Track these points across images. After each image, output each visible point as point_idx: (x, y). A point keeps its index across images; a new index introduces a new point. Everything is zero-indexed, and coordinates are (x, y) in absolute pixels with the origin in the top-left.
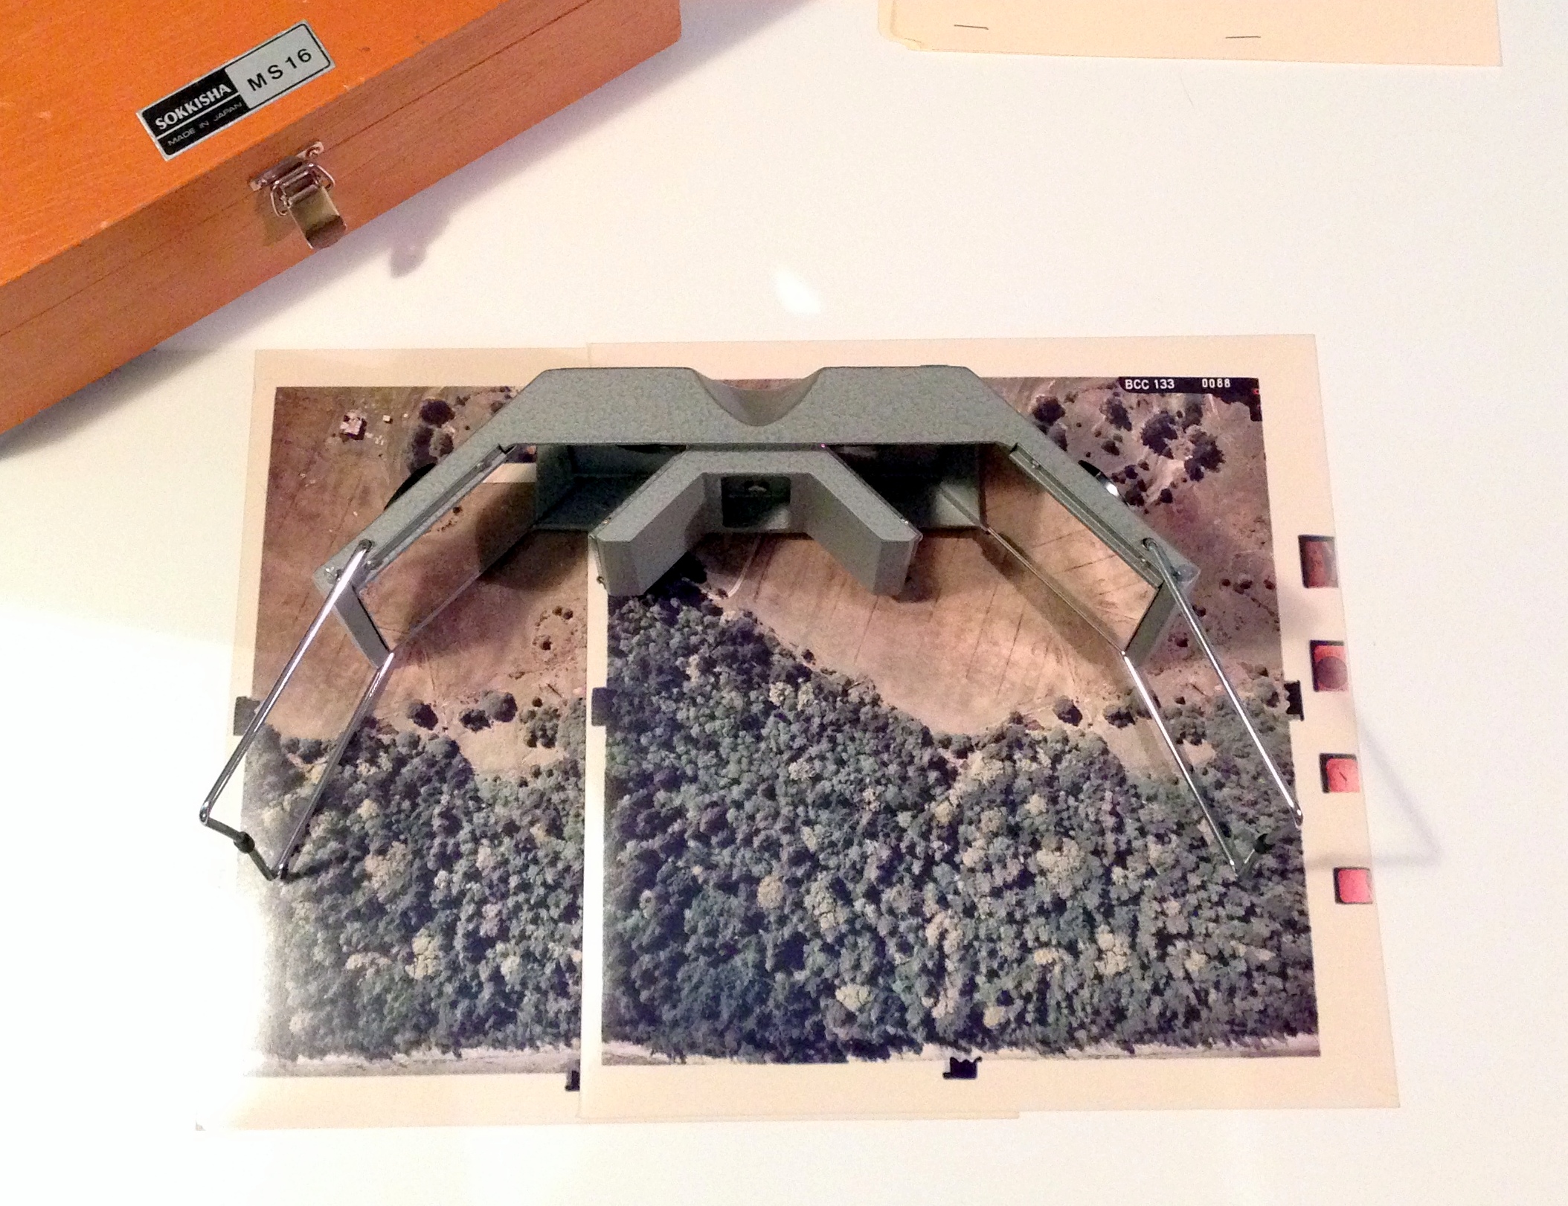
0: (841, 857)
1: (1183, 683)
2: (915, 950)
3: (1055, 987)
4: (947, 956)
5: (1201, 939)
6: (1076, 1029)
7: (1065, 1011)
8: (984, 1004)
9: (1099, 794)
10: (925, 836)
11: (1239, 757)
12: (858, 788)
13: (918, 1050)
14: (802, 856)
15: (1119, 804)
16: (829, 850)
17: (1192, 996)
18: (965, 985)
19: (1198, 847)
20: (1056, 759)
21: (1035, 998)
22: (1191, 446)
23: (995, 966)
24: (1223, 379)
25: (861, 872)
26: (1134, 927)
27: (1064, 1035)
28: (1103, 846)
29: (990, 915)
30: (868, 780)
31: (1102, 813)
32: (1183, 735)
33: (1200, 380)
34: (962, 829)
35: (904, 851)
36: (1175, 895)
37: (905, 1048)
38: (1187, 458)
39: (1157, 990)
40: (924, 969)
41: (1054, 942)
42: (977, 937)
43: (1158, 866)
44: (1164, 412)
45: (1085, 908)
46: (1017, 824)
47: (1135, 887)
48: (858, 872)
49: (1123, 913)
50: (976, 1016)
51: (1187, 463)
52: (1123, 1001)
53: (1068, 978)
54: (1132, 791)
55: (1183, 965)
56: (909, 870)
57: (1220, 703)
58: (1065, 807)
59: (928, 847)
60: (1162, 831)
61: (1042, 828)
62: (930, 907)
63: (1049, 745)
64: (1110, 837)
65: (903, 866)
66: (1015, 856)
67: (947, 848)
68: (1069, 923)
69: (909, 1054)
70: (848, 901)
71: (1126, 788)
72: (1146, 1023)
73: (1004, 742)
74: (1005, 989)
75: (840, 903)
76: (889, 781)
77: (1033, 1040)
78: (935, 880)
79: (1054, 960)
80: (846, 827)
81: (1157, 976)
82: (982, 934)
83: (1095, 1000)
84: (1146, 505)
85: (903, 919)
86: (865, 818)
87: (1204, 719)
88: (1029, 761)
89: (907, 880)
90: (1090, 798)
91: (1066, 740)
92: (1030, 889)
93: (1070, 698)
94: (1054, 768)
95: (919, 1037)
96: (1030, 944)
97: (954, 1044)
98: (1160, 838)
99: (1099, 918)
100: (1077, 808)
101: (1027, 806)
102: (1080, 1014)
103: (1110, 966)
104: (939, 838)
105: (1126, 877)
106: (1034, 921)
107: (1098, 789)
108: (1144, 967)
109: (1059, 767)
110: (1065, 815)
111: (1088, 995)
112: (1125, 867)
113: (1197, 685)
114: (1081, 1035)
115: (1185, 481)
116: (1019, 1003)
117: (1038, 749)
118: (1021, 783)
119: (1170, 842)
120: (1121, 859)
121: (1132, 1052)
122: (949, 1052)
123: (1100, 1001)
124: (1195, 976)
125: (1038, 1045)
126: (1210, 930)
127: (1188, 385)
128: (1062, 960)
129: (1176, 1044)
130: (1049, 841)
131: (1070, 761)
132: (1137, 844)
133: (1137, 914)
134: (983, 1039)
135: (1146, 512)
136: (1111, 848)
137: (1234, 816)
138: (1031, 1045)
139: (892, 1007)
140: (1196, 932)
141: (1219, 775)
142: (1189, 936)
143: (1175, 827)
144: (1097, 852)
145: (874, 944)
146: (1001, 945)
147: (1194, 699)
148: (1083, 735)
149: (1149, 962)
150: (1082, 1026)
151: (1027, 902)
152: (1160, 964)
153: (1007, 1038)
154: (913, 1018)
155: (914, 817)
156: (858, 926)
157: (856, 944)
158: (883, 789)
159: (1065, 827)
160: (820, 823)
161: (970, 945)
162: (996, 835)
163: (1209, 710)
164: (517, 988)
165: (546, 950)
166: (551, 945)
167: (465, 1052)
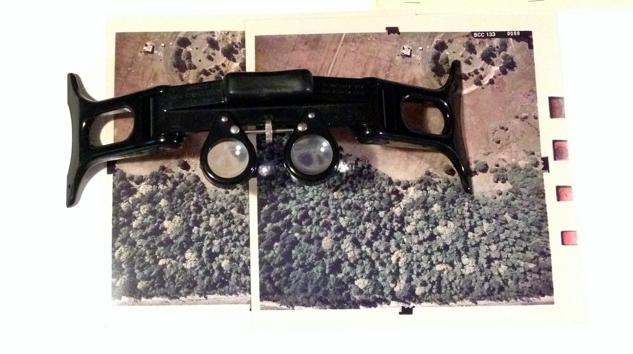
0: (356, 229)
1: (498, 158)
2: (387, 265)
3: (444, 279)
4: (400, 268)
5: (505, 260)
6: (453, 295)
7: (449, 288)
8: (415, 286)
9: (463, 203)
10: (391, 220)
11: (522, 188)
12: (363, 201)
13: (389, 303)
14: (340, 229)
15: (471, 207)
16: (351, 226)
17: (501, 282)
18: (407, 278)
19: (504, 224)
20: (445, 190)
21: (436, 283)
22: (503, 61)
24: (517, 32)
26: (477, 256)
27: (448, 297)
28: (464, 224)
29: (418, 251)
30: (366, 199)
31: (464, 211)
32: (498, 180)
33: (506, 32)
34: (406, 218)
35: (382, 226)
36: (495, 243)
37: (383, 303)
38: (501, 66)
39: (487, 280)
40: (391, 273)
41: (444, 262)
42: (412, 260)
43: (487, 232)
44: (491, 46)
45: (457, 248)
46: (429, 216)
47: (478, 240)
48: (363, 235)
49: (473, 250)
50: (412, 291)
51: (500, 68)
52: (473, 284)
53: (450, 276)
54: (477, 202)
55: (498, 270)
56: (384, 234)
57: (513, 166)
58: (448, 209)
59: (392, 225)
60: (489, 218)
61: (439, 217)
62: (393, 248)
63: (442, 184)
64: (467, 221)
65: (382, 232)
66: (428, 228)
67: (399, 225)
68: (450, 254)
69: (385, 306)
70: (359, 246)
71: (474, 200)
72: (482, 292)
73: (423, 183)
74: (424, 280)
75: (356, 247)
76: (375, 199)
77: (436, 300)
78: (395, 238)
79: (444, 269)
80: (358, 217)
81: (487, 274)
82: (414, 259)
83: (461, 284)
84: (483, 86)
85: (382, 253)
86: (366, 214)
87: (507, 173)
88: (433, 191)
89: (383, 239)
90: (459, 205)
91: (448, 182)
92: (434, 241)
93: (450, 165)
94: (444, 193)
95: (389, 298)
96: (434, 263)
97: (404, 302)
98: (488, 221)
99: (462, 252)
100: (453, 209)
101: (433, 209)
102: (455, 289)
103: (468, 271)
104: (396, 221)
105: (474, 236)
106: (435, 254)
107: (462, 201)
108: (481, 271)
109: (446, 193)
110: (449, 212)
111: (458, 282)
112: (473, 232)
113: (504, 159)
114: (455, 297)
115: (500, 75)
116: (430, 285)
117: (437, 186)
118: (430, 199)
119: (493, 221)
120: (472, 229)
121: (476, 303)
122: (401, 304)
123: (463, 284)
124: (502, 274)
125: (438, 301)
126: (509, 257)
127: (502, 35)
128: (447, 268)
129: (494, 300)
130: (442, 222)
131: (451, 191)
132: (478, 223)
133: (479, 250)
134: (415, 300)
135: (483, 88)
136: (468, 225)
137: (519, 212)
138: (435, 302)
139: (378, 287)
140: (503, 257)
141: (513, 195)
142: (500, 258)
143: (494, 216)
144: (461, 227)
145: (370, 263)
146: (422, 263)
147: (503, 165)
148: (456, 180)
149: (484, 269)
150: (456, 294)
151: (433, 247)
152: (488, 270)
153: (425, 299)
154: (387, 292)
155: (386, 213)
156: (363, 256)
157: (363, 263)
158: (373, 202)
159: (448, 217)
160: (347, 216)
161: (410, 263)
162: (420, 220)
163: (509, 169)
164: (229, 272)
165: (239, 257)
166: (241, 256)
167: (209, 297)
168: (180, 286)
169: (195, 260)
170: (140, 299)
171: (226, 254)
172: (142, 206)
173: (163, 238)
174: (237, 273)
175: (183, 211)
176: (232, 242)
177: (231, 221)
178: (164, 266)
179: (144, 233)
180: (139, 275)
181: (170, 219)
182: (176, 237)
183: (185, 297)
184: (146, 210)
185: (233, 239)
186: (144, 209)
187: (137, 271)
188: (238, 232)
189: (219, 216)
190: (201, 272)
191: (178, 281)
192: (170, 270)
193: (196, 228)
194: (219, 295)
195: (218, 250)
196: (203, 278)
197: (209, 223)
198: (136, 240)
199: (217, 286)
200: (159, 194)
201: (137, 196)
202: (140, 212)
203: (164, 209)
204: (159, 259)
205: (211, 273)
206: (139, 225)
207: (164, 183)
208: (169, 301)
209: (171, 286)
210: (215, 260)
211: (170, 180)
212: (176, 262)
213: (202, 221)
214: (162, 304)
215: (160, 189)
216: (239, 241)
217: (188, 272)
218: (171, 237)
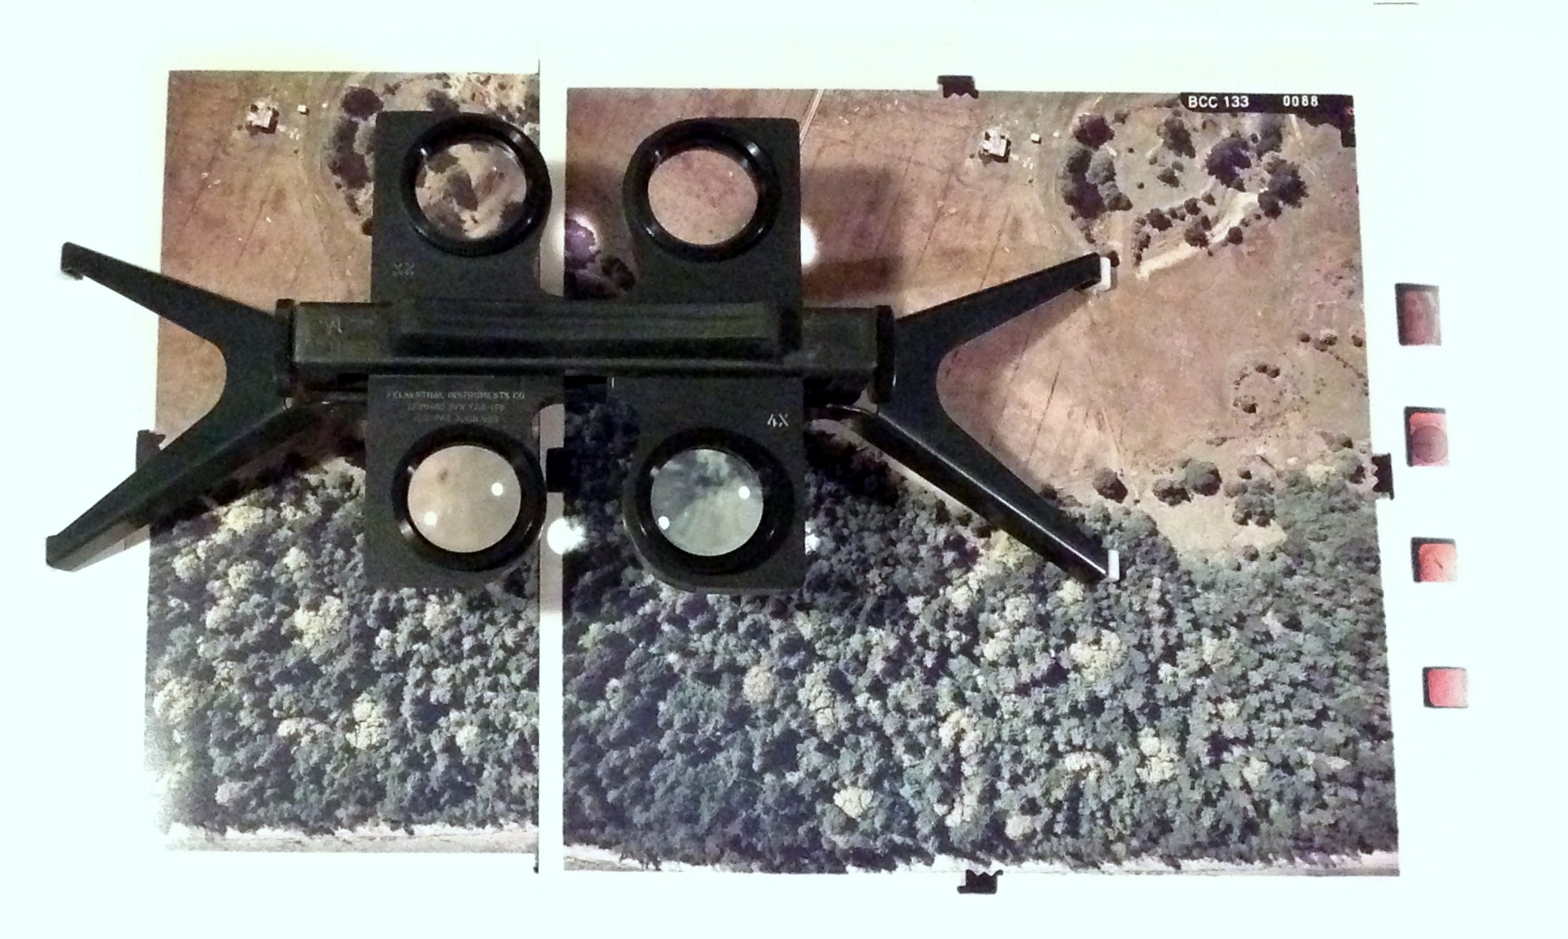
0: (841, 646)
1: (1249, 454)
2: (927, 751)
3: (1089, 793)
4: (964, 759)
5: (1261, 745)
6: (1112, 842)
7: (1101, 822)
8: (1005, 813)
9: (1146, 581)
10: (940, 624)
11: (1314, 540)
12: (861, 568)
13: (929, 860)
14: (794, 645)
15: (1168, 592)
16: (828, 638)
17: (1250, 807)
18: (984, 791)
19: (1262, 642)
21: (1065, 807)
22: (1268, 177)
23: (1020, 770)
24: (1310, 97)
25: (865, 663)
26: (1183, 732)
27: (1099, 847)
28: (1149, 639)
29: (1015, 714)
30: (872, 560)
31: (1149, 602)
32: (1248, 516)
33: (1280, 97)
34: (983, 617)
35: (915, 640)
36: (1234, 696)
37: (913, 859)
38: (1262, 191)
39: (1208, 801)
40: (937, 772)
41: (1089, 746)
42: (999, 739)
43: (1213, 663)
44: (1236, 135)
45: (1126, 711)
46: (1048, 613)
47: (1186, 687)
48: (861, 664)
49: (1172, 714)
50: (997, 826)
51: (1261, 196)
52: (1169, 813)
53: (1104, 786)
54: (1185, 578)
55: (1241, 772)
56: (920, 662)
57: (1292, 478)
58: (1104, 594)
59: (942, 637)
60: (1220, 624)
61: (1078, 618)
62: (945, 704)
63: (1087, 523)
64: (1157, 630)
65: (913, 658)
66: (1046, 649)
67: (964, 638)
68: (1106, 725)
69: (918, 866)
70: (849, 695)
71: (1178, 573)
72: (1195, 836)
74: (1030, 796)
75: (839, 697)
76: (897, 561)
77: (1063, 853)
78: (951, 675)
79: (1089, 766)
80: (847, 613)
81: (1210, 785)
82: (1005, 735)
83: (1136, 810)
84: (1210, 247)
85: (913, 717)
86: (870, 603)
87: (1273, 497)
89: (918, 674)
90: (1134, 584)
91: (1107, 519)
92: (1063, 686)
93: (1114, 470)
95: (930, 846)
96: (1061, 748)
97: (972, 856)
98: (1218, 632)
99: (1142, 719)
100: (1118, 597)
101: (1059, 594)
102: (1118, 825)
103: (1155, 774)
104: (956, 627)
105: (1175, 675)
106: (1064, 722)
107: (1145, 574)
108: (1194, 775)
110: (1105, 603)
111: (1128, 806)
112: (1174, 664)
113: (1267, 457)
114: (1119, 848)
115: (1258, 217)
116: (1047, 813)
119: (1229, 634)
120: (1170, 655)
121: (1178, 867)
122: (965, 864)
123: (1141, 811)
124: (1254, 784)
125: (1068, 858)
126: (1274, 736)
127: (1266, 103)
128: (1098, 766)
129: (1230, 860)
130: (1086, 632)
131: (1112, 543)
132: (1190, 638)
133: (1188, 716)
134: (1004, 850)
135: (1210, 254)
136: (1158, 643)
137: (1306, 608)
138: (1061, 859)
139: (899, 813)
140: (1257, 737)
141: (1290, 561)
142: (1249, 741)
143: (1235, 620)
144: (1142, 647)
145: (878, 745)
146: (1027, 748)
147: (1261, 473)
148: (1128, 513)
149: (1201, 769)
150: (1120, 838)
151: (1058, 702)
152: (1213, 772)
153: (1033, 850)
154: (924, 827)
155: (927, 603)
156: (860, 724)
157: (858, 743)
158: (891, 570)
159: (1104, 618)
160: (816, 608)
161: (991, 747)
162: (1023, 625)
163: (1280, 485)
164: (476, 760)
165: (507, 721)
166: (513, 714)
167: (418, 829)
168: (335, 796)
169: (381, 725)
170: (223, 832)
171: (469, 710)
172: (234, 567)
173: (291, 660)
174: (499, 761)
175: (351, 583)
176: (488, 674)
177: (486, 616)
178: (294, 739)
179: (237, 646)
180: (220, 762)
181: (314, 606)
182: (329, 657)
183: (351, 828)
184: (243, 577)
185: (490, 665)
186: (239, 575)
187: (214, 752)
188: (503, 646)
189: (451, 600)
190: (396, 760)
191: (331, 784)
192: (311, 752)
193: (384, 633)
194: (448, 826)
195: (448, 697)
196: (403, 778)
197: (422, 619)
198: (214, 664)
199: (442, 801)
200: (284, 533)
201: (220, 537)
202: (227, 584)
203: (296, 577)
204: (280, 720)
205: (426, 761)
206: (225, 619)
207: (299, 504)
208: (305, 839)
209: (313, 798)
210: (439, 727)
211: (314, 494)
212: (328, 730)
213: (402, 613)
214: (284, 847)
215: (285, 520)
216: (508, 674)
217: (362, 759)
218: (315, 657)
